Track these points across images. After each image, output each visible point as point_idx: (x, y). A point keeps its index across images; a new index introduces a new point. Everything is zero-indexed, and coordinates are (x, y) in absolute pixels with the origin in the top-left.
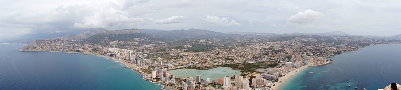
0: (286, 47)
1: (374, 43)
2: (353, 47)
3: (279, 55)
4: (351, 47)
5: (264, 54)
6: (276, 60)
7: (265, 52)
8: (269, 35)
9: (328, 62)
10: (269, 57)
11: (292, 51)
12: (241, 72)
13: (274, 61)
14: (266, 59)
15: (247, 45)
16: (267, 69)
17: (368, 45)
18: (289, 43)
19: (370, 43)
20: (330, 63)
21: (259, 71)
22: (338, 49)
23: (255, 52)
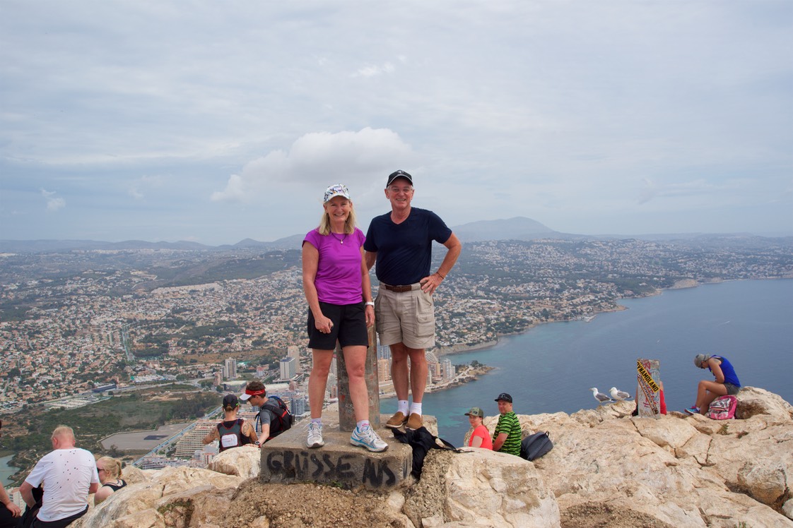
0: (257, 309)
1: (696, 273)
2: (584, 294)
3: (222, 352)
4: (578, 295)
5: (139, 355)
6: (208, 377)
7: (148, 339)
8: (163, 251)
9: (464, 374)
10: (168, 365)
11: (287, 328)
12: (11, 464)
13: (195, 382)
14: (155, 377)
15: (40, 307)
16: (161, 431)
17: (663, 285)
18: (268, 290)
19: (673, 273)
20: (472, 380)
21: (120, 448)
22: (510, 307)
23: (88, 346)
